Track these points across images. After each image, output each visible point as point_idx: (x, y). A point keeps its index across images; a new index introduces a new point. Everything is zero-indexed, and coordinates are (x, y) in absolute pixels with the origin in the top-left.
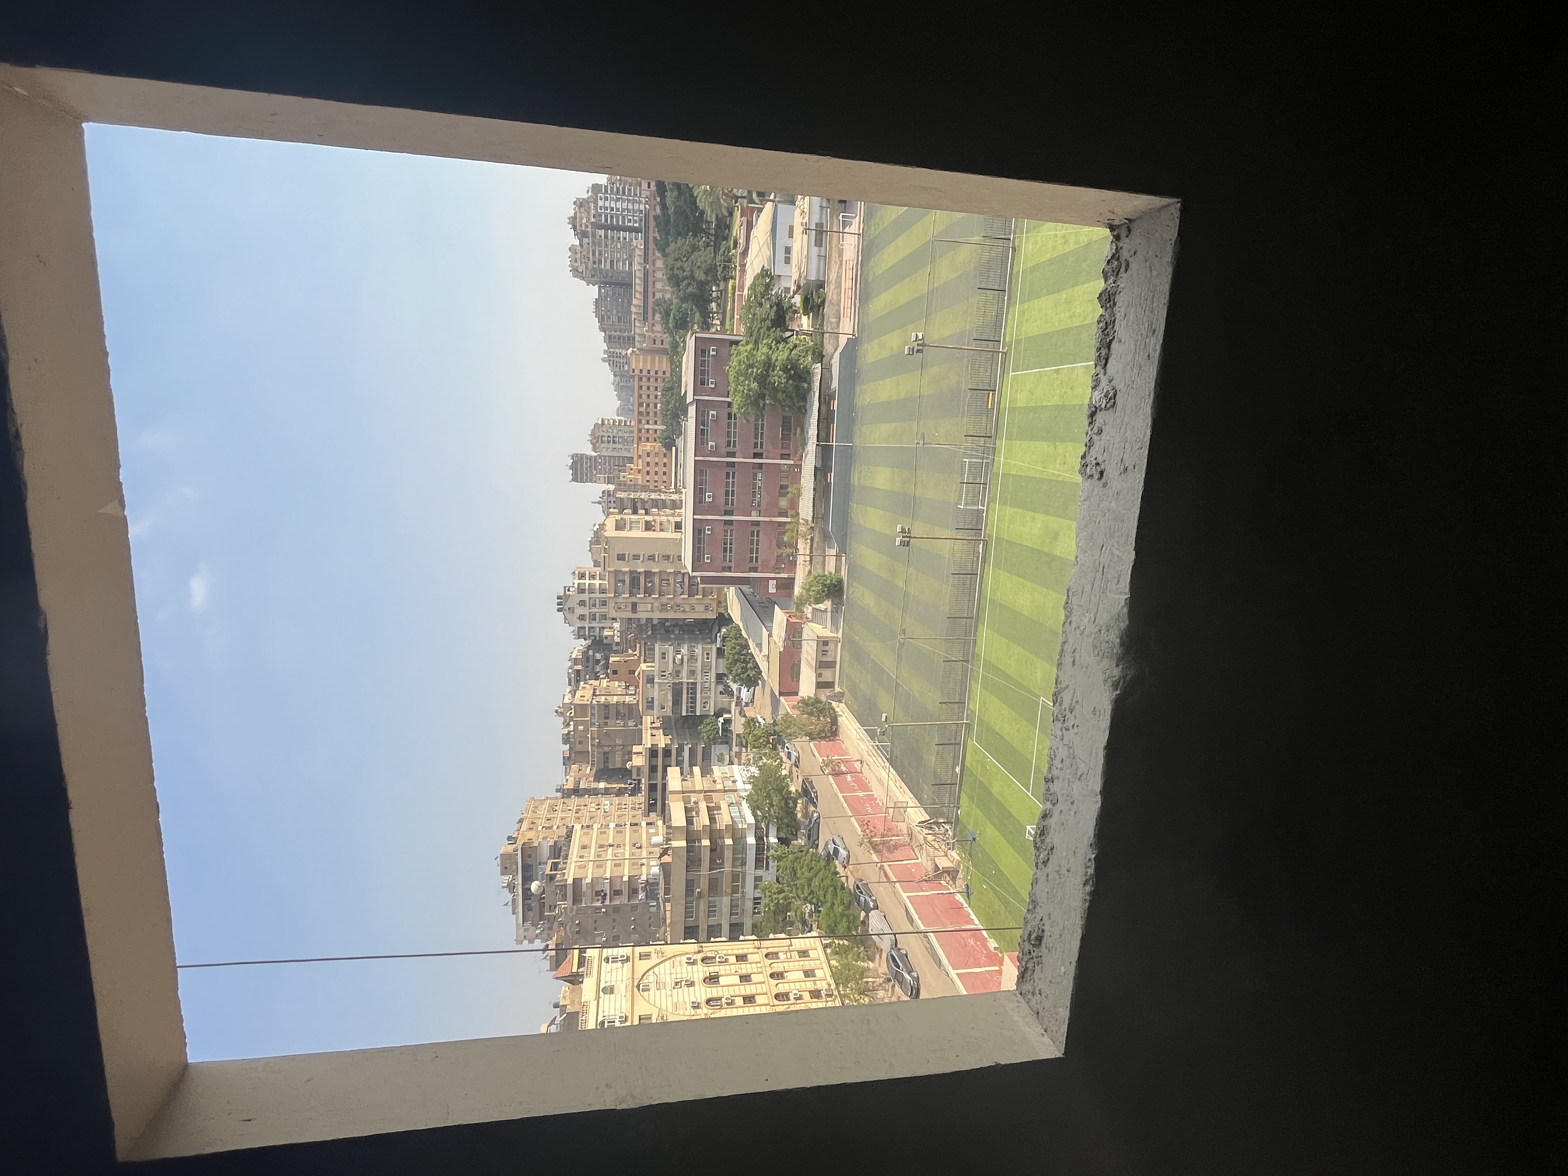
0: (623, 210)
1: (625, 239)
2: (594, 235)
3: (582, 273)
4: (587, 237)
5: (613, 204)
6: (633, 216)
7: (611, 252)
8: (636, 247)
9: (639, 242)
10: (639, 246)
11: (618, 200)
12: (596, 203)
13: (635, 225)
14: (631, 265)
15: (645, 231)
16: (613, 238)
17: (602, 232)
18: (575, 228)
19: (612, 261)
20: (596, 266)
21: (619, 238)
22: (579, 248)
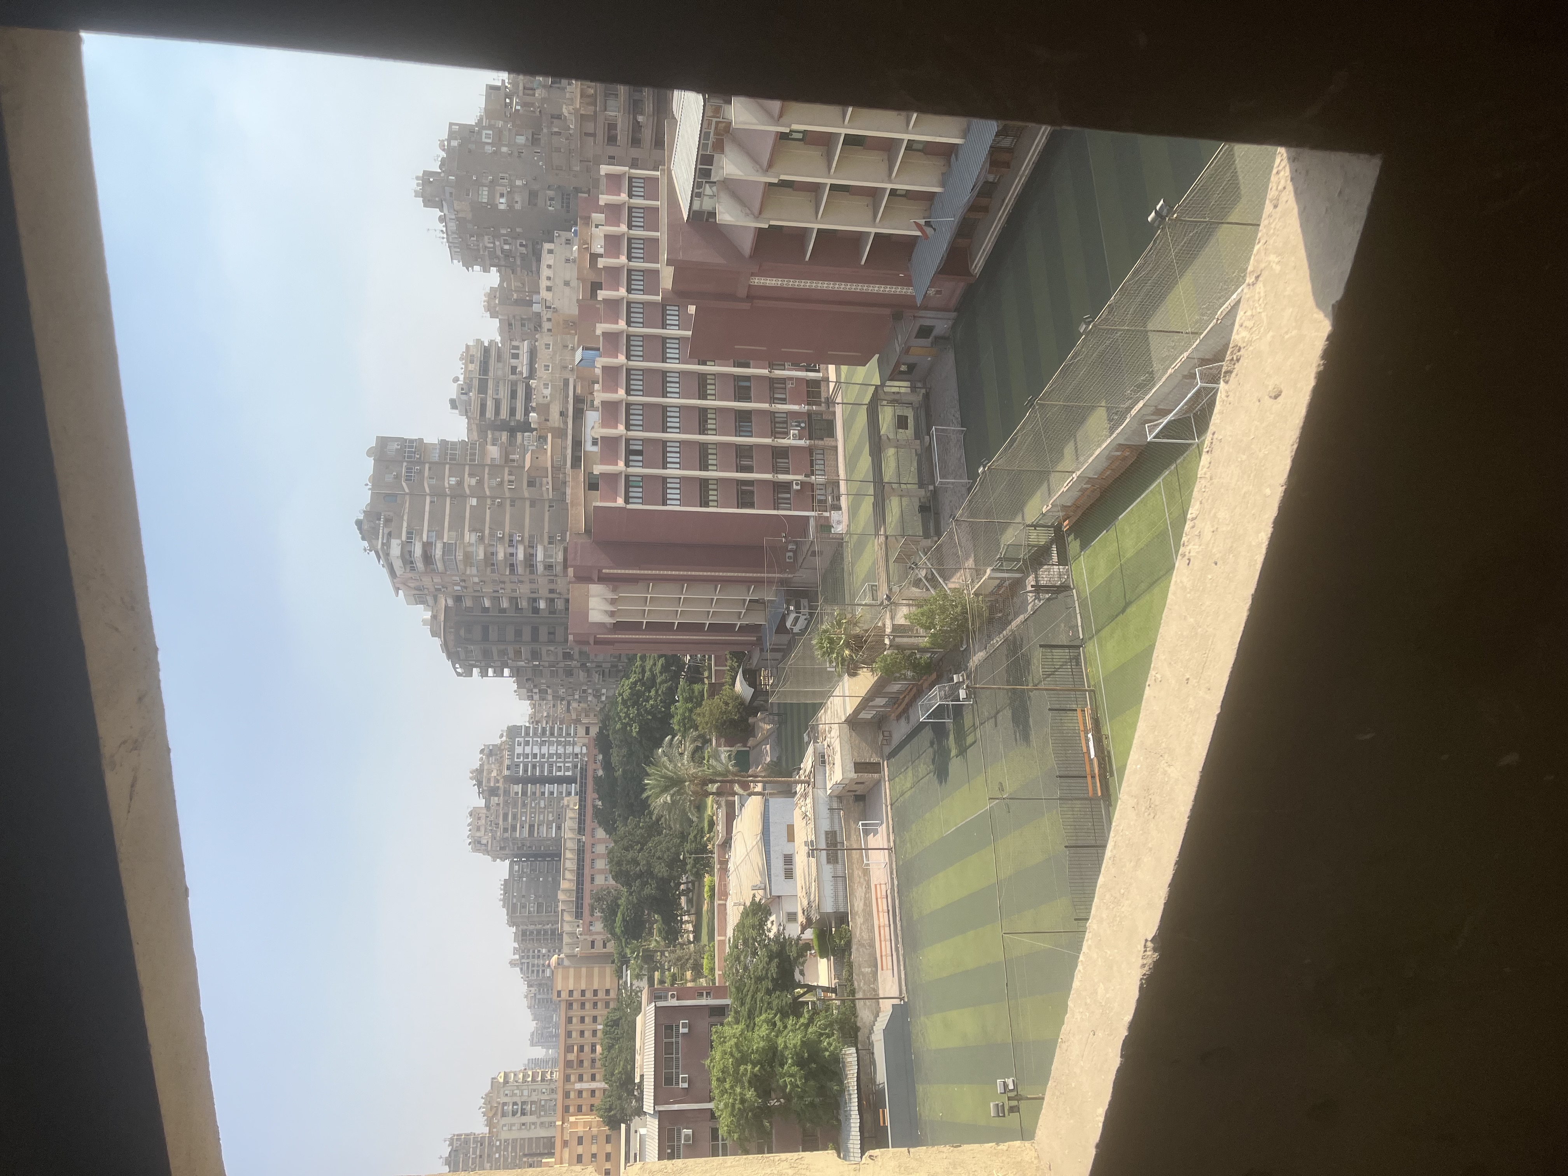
0: (551, 756)
1: (552, 793)
2: (507, 792)
3: (486, 845)
4: (497, 795)
5: (536, 750)
6: (564, 762)
7: (530, 814)
8: (568, 806)
9: (572, 802)
10: (571, 806)
11: (543, 743)
12: (512, 750)
13: (567, 774)
14: (559, 828)
15: (581, 783)
16: (534, 794)
17: (518, 788)
18: (479, 784)
19: (531, 827)
20: (506, 835)
21: (543, 793)
22: (485, 811)
